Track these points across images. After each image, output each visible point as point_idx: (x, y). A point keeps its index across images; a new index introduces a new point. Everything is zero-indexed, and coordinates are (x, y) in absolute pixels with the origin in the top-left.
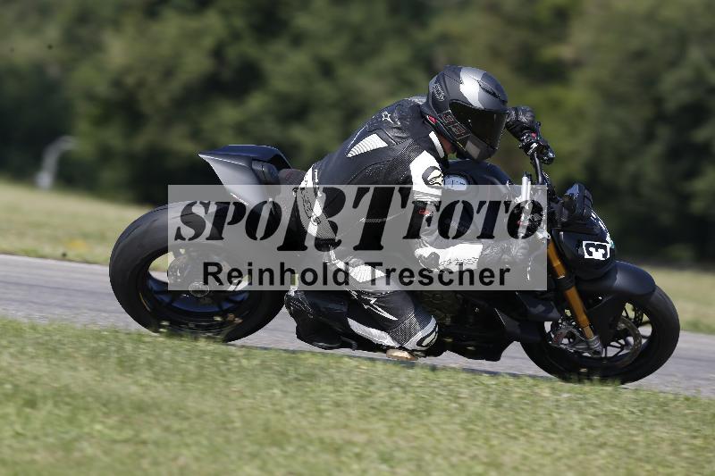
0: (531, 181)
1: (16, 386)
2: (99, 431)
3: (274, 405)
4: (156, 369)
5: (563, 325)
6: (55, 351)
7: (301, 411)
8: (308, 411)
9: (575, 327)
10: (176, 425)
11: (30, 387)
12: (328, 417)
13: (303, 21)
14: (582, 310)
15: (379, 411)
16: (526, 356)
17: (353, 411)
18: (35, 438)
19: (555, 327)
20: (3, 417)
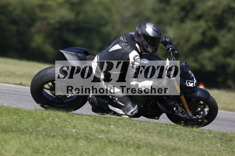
0: (170, 60)
1: (134, 142)
3: (218, 149)
4: (180, 137)
5: (180, 108)
6: (147, 131)
7: (227, 151)
8: (229, 152)
19: (177, 109)
20: (130, 152)
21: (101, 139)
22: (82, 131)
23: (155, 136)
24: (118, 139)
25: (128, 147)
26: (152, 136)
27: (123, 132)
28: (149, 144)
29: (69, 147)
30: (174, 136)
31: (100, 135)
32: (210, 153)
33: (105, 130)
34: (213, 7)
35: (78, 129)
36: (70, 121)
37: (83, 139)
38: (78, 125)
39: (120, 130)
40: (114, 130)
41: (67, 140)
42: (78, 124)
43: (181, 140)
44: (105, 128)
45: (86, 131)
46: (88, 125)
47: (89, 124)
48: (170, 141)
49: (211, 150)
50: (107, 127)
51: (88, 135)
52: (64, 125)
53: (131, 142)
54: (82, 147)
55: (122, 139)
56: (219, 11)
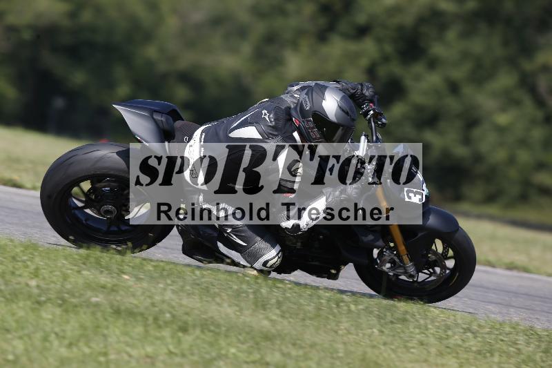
0: (368, 139)
1: (174, 316)
2: (234, 354)
3: (371, 341)
4: (284, 308)
5: (387, 253)
6: (207, 290)
7: (393, 347)
8: (398, 347)
9: (395, 255)
10: (294, 353)
11: (185, 318)
12: (412, 353)
13: (437, 49)
14: (401, 242)
15: (453, 350)
16: (358, 277)
17: (433, 350)
18: (183, 355)
19: (381, 254)
20: (161, 339)
21: (97, 305)
22: (52, 285)
23: (225, 305)
24: (137, 307)
25: (160, 327)
26: (218, 304)
27: (149, 291)
28: (209, 322)
29: (17, 321)
30: (271, 304)
31: (97, 296)
32: (352, 349)
33: (109, 285)
34: (395, 10)
35: (44, 279)
36: (27, 260)
37: (52, 304)
38: (44, 271)
39: (145, 285)
40: (130, 287)
41: (14, 306)
42: (46, 267)
43: (287, 315)
44: (109, 280)
45: (62, 286)
46: (69, 271)
47: (71, 269)
48: (261, 316)
49: (357, 343)
50: (112, 277)
51: (66, 295)
52: (11, 269)
53: (168, 315)
54: (48, 323)
55: (147, 308)
56: (408, 19)
